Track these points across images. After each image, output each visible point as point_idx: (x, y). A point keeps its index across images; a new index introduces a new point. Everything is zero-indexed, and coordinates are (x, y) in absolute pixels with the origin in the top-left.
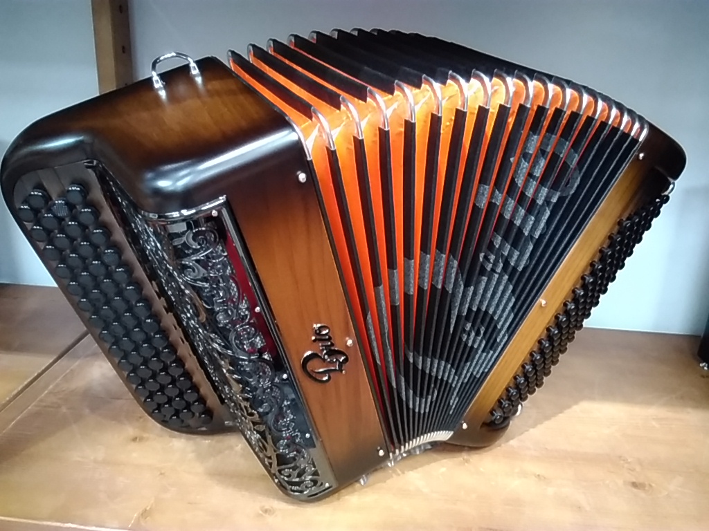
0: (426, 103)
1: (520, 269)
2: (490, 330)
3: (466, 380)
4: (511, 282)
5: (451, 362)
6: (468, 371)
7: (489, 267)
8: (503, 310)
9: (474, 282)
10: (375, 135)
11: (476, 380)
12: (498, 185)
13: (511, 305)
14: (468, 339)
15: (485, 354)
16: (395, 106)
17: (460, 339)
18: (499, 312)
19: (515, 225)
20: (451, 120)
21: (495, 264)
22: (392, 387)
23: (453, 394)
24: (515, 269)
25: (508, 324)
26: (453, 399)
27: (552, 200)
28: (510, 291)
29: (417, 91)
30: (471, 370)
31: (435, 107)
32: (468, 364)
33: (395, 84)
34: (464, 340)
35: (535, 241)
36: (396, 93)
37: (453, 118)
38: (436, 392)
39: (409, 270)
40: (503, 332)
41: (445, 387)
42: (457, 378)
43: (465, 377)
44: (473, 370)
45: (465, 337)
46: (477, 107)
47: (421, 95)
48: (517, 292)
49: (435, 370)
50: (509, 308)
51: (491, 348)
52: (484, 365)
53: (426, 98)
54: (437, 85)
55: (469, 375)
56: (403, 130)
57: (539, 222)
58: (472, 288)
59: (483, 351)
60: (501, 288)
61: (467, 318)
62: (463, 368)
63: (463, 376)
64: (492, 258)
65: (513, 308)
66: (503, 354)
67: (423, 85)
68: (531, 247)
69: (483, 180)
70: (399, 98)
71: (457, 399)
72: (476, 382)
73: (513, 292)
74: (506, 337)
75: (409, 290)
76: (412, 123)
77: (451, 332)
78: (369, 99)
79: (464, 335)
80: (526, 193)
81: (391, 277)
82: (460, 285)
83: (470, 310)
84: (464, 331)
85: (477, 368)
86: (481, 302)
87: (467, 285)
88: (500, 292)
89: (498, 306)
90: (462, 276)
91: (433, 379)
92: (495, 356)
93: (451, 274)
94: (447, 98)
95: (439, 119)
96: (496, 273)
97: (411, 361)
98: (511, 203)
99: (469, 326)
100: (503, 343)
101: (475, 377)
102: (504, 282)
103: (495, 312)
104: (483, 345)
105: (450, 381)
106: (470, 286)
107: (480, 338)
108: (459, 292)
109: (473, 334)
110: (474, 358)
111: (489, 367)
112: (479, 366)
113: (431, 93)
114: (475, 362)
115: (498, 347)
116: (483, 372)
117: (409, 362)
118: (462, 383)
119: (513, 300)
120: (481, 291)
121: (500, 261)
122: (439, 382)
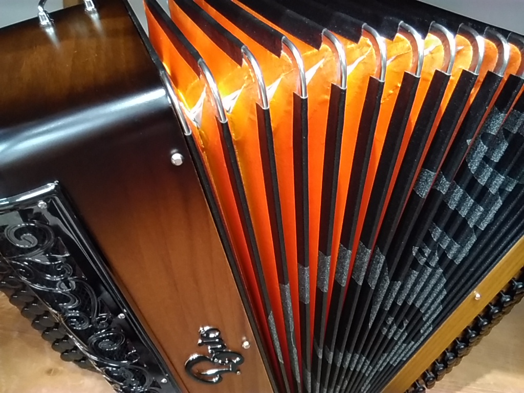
0: (363, 62)
1: (458, 262)
2: (415, 322)
3: (381, 369)
4: (445, 276)
5: (366, 353)
6: (384, 361)
7: (422, 261)
8: (433, 303)
9: (402, 278)
10: (289, 103)
11: (393, 368)
12: (445, 170)
13: (441, 297)
14: (389, 331)
15: (405, 345)
16: (320, 64)
17: (380, 332)
18: (427, 305)
19: (460, 215)
20: (397, 87)
21: (430, 257)
22: (296, 382)
23: (365, 382)
24: (452, 261)
25: (435, 316)
26: (365, 386)
27: (507, 189)
28: (442, 285)
29: (353, 45)
30: (388, 360)
31: (376, 69)
32: (386, 355)
33: (322, 34)
34: (384, 333)
35: (478, 233)
36: (324, 46)
37: (399, 85)
38: (347, 382)
39: (325, 266)
40: (428, 324)
41: (357, 378)
42: (371, 368)
43: (381, 366)
44: (391, 360)
45: (385, 330)
46: (433, 72)
47: (357, 52)
48: (450, 285)
49: (347, 363)
50: (439, 301)
51: (413, 339)
52: (403, 355)
53: (364, 56)
54: (381, 39)
55: (385, 364)
56: (328, 97)
57: (488, 212)
58: (400, 283)
59: (404, 342)
60: (433, 282)
61: (390, 312)
62: (380, 359)
63: (378, 366)
64: (427, 251)
65: (442, 301)
66: (425, 344)
67: (362, 38)
68: (474, 239)
69: (428, 164)
70: (326, 54)
71: (370, 386)
72: (391, 371)
73: (446, 286)
74: (431, 328)
75: (323, 287)
76: (342, 90)
77: (370, 327)
78: (283, 53)
79: (385, 328)
80: (479, 181)
81: (301, 273)
82: (386, 280)
83: (394, 304)
84: (385, 324)
85: (395, 358)
86: (409, 296)
87: (394, 279)
88: (431, 286)
89: (427, 299)
90: (389, 270)
91: (345, 372)
92: (415, 347)
93: (376, 269)
94: (393, 57)
95: (381, 86)
96: (429, 266)
97: (320, 357)
98: (459, 192)
99: (390, 320)
100: (426, 334)
101: (392, 365)
102: (437, 276)
103: (422, 306)
104: (404, 338)
105: (364, 371)
106: (397, 281)
107: (402, 331)
108: (383, 286)
109: (395, 327)
110: (393, 349)
111: (408, 355)
112: (397, 355)
113: (371, 49)
114: (392, 353)
115: (421, 337)
116: (401, 360)
117: (318, 357)
118: (377, 371)
119: (445, 292)
120: (409, 286)
121: (436, 254)
122: (350, 373)
